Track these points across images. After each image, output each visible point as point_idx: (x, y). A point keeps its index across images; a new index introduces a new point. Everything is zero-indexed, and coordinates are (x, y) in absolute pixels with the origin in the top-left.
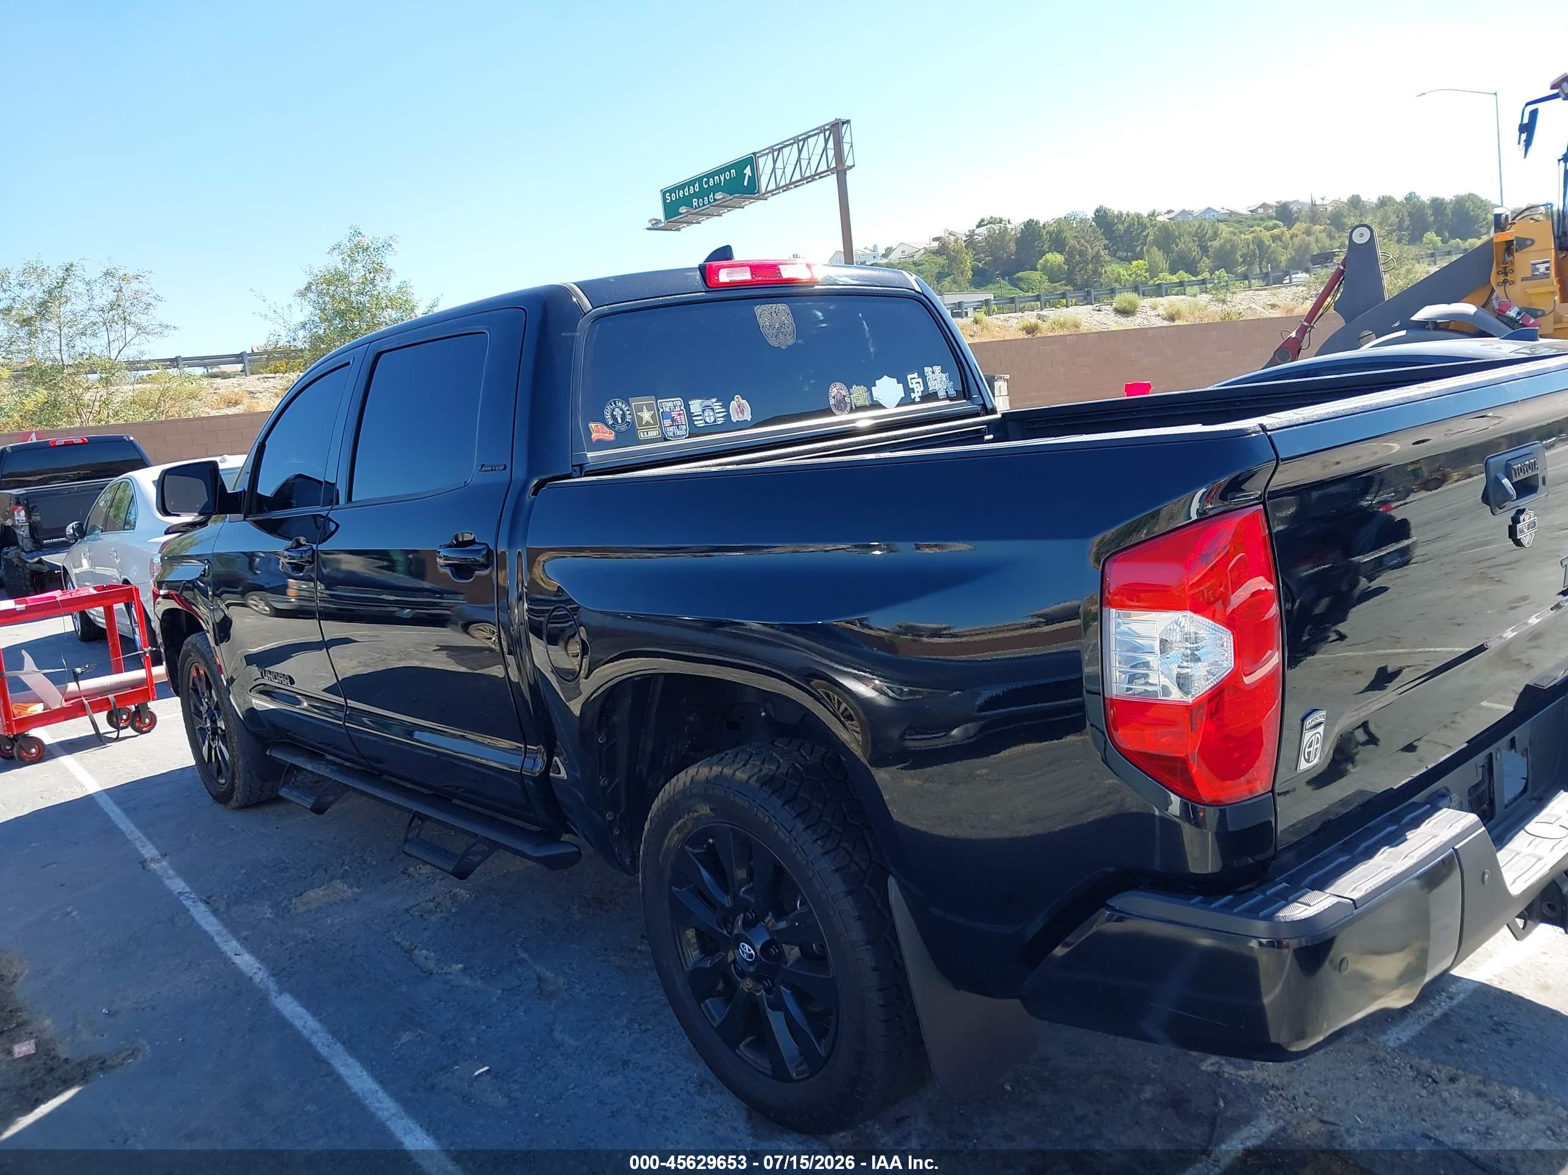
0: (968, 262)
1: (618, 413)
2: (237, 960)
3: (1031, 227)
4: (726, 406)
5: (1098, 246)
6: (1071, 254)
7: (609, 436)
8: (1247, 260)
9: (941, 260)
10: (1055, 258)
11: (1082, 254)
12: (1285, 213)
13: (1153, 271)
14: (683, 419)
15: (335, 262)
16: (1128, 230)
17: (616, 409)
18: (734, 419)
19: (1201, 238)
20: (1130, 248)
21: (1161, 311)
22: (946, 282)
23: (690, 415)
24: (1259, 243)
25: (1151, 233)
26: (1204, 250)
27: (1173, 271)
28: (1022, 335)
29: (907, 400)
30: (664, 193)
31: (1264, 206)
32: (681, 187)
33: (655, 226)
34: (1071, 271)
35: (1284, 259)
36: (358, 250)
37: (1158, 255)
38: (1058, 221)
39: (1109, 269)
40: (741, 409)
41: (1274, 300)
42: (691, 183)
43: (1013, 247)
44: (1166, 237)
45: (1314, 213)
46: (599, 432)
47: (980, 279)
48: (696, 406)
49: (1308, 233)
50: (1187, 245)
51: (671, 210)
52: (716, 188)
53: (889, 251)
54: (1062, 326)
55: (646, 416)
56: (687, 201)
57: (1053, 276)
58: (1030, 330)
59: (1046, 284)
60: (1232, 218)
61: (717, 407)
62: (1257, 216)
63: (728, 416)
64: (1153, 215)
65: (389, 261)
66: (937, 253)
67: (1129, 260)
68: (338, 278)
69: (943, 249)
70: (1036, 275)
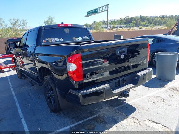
0: (124, 21)
1: (46, 40)
2: (13, 93)
3: (132, 18)
4: (60, 39)
5: (140, 20)
6: (136, 21)
7: (45, 42)
8: (158, 22)
9: (121, 21)
10: (134, 21)
11: (138, 21)
12: (163, 17)
13: (146, 23)
14: (54, 40)
15: (48, 19)
16: (144, 18)
17: (46, 39)
18: (61, 40)
19: (153, 20)
20: (144, 20)
21: (145, 28)
22: (121, 24)
23: (55, 40)
24: (160, 20)
25: (146, 19)
26: (153, 21)
27: (149, 23)
28: (128, 31)
29: (83, 39)
30: (87, 12)
31: (161, 16)
32: (89, 12)
33: (86, 16)
34: (136, 23)
35: (163, 22)
36: (50, 18)
37: (147, 21)
38: (135, 17)
39: (141, 23)
40: (62, 40)
41: (159, 27)
42: (90, 11)
43: (129, 20)
44: (148, 19)
45: (167, 17)
46: (44, 41)
47: (125, 24)
48: (56, 39)
49: (166, 19)
50: (151, 20)
51: (87, 14)
52: (93, 12)
53: (115, 20)
54: (133, 30)
55: (50, 40)
56: (89, 13)
57: (134, 23)
58: (129, 30)
59: (133, 24)
60: (157, 17)
61: (59, 39)
62: (160, 17)
63: (60, 40)
64: (147, 16)
65: (53, 20)
66: (120, 20)
67: (143, 22)
68: (47, 21)
69: (121, 20)
70: (132, 23)
